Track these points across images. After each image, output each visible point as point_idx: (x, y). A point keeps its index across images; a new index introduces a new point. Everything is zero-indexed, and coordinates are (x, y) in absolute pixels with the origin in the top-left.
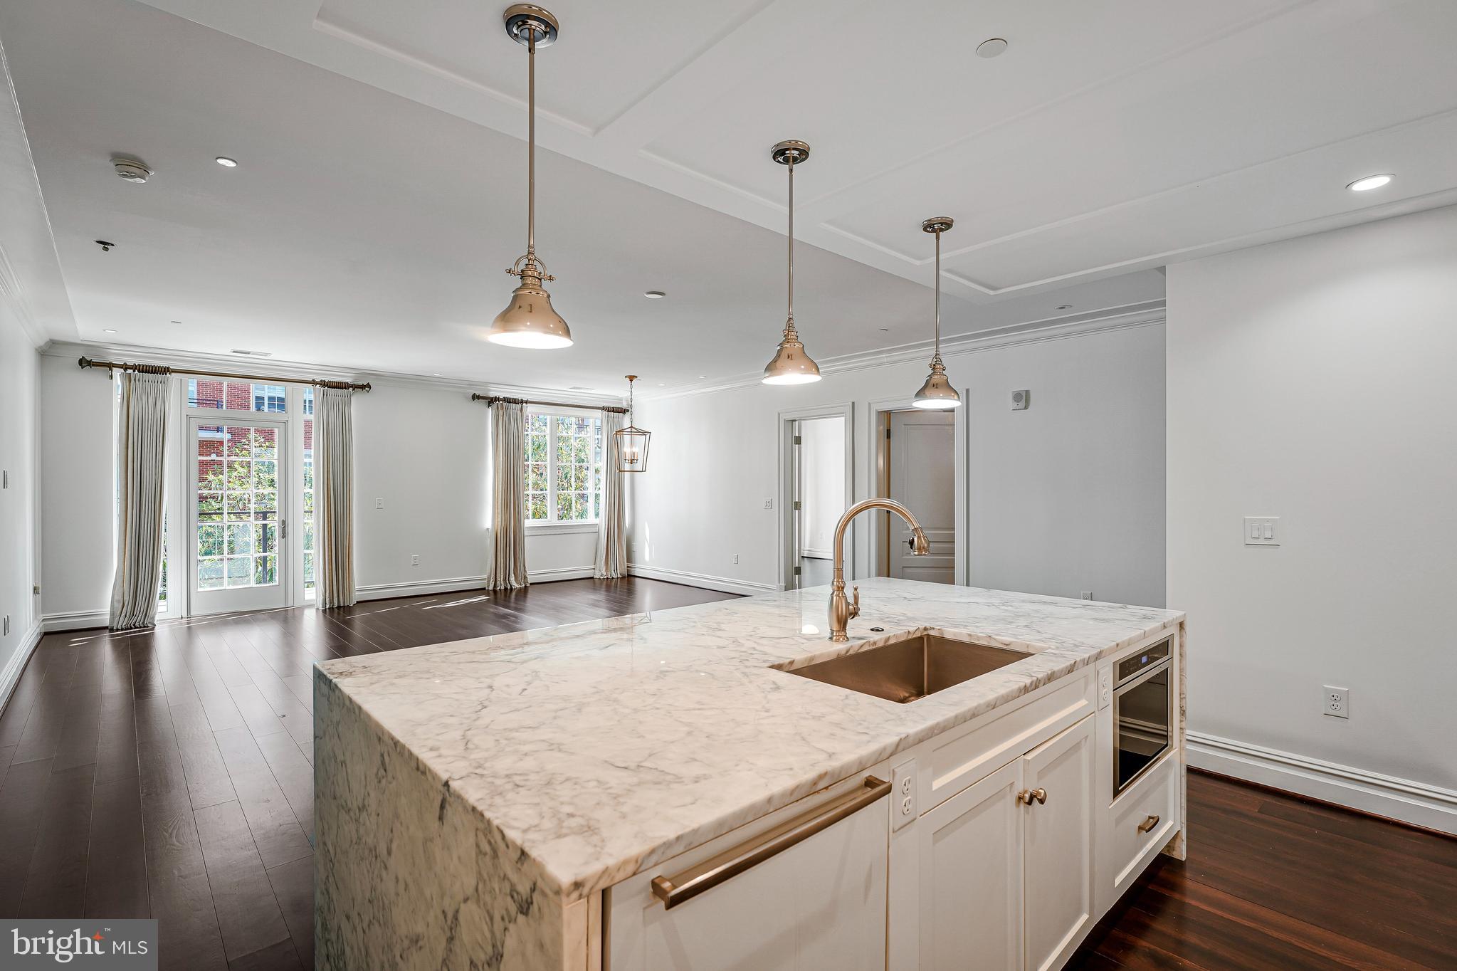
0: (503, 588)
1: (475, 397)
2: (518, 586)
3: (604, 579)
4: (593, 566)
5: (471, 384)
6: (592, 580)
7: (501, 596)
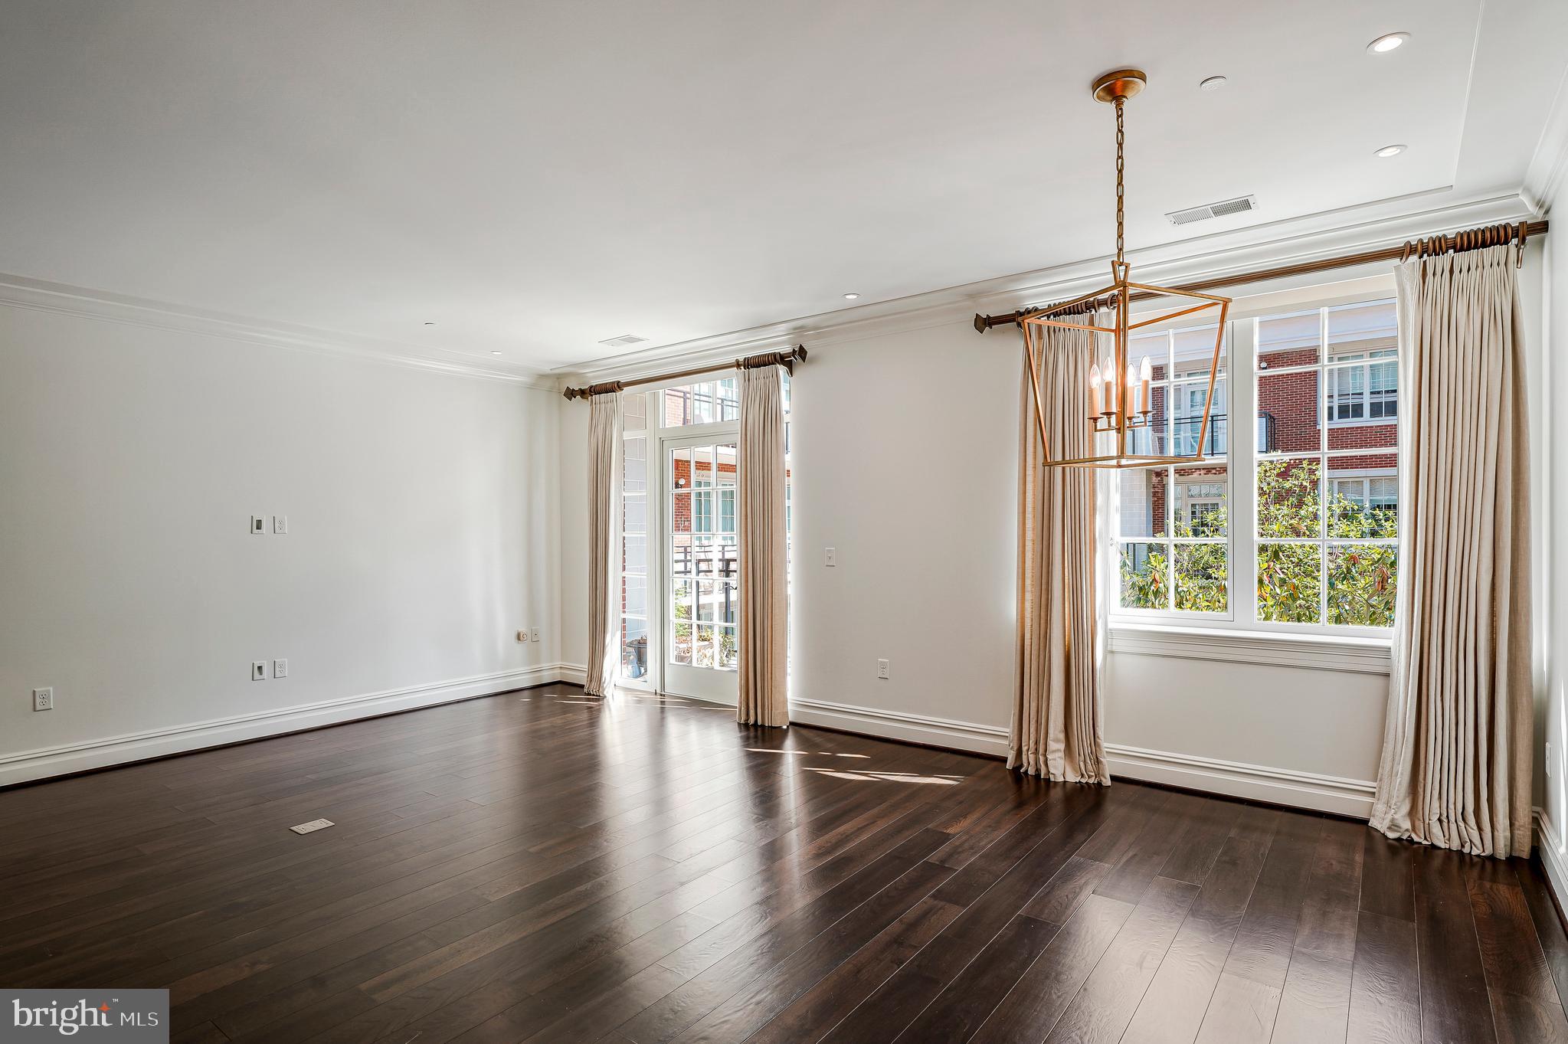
0: (1031, 771)
1: (984, 323)
2: (1072, 778)
3: (1399, 839)
4: (1368, 784)
5: (974, 294)
6: (1361, 828)
7: (1028, 788)
